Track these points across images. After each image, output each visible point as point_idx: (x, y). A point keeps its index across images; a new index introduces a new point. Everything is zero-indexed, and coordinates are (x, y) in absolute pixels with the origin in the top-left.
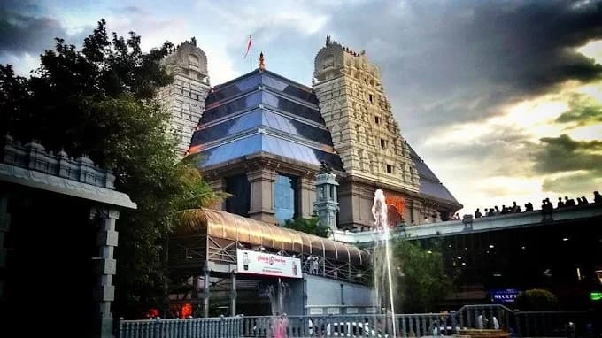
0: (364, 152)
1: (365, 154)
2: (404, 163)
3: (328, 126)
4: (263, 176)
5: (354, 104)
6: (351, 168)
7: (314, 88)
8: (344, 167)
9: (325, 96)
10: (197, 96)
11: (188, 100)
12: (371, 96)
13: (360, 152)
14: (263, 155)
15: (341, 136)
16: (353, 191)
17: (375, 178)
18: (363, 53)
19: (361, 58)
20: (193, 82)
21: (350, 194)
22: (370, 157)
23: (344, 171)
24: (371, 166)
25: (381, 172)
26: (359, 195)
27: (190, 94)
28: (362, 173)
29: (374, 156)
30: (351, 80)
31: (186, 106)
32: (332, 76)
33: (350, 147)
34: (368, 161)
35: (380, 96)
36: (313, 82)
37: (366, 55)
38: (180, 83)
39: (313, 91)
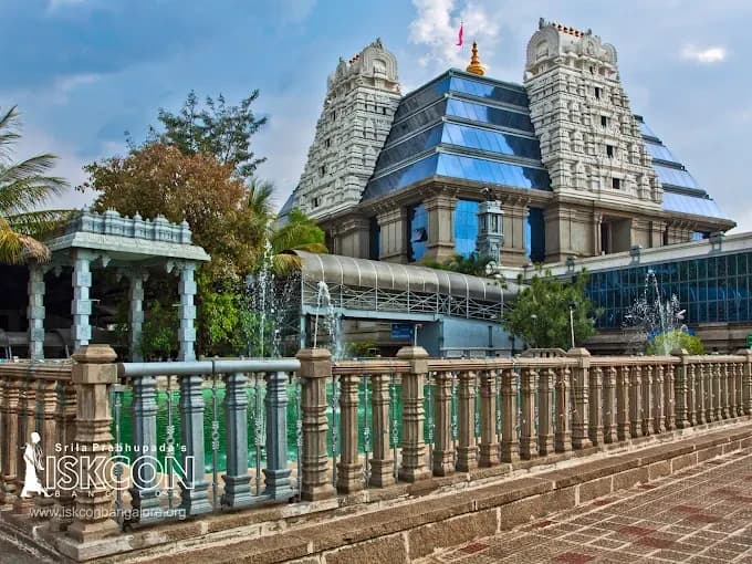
0: (580, 164)
1: (580, 167)
2: (642, 174)
3: (537, 133)
4: (440, 204)
5: (570, 103)
6: (559, 186)
7: (525, 85)
8: (552, 185)
9: (537, 94)
10: (384, 109)
11: (372, 116)
12: (597, 89)
13: (574, 164)
14: (436, 180)
15: (551, 146)
16: (561, 215)
17: (593, 196)
18: (590, 32)
19: (586, 39)
20: (379, 93)
21: (558, 219)
22: (587, 170)
23: (551, 190)
24: (589, 182)
25: (602, 188)
26: (570, 219)
27: (376, 107)
28: (575, 192)
29: (594, 169)
30: (569, 72)
31: (369, 124)
32: (546, 69)
33: (559, 159)
34: (584, 176)
35: (612, 88)
36: (525, 77)
37: (593, 36)
38: (362, 96)
39: (525, 90)
